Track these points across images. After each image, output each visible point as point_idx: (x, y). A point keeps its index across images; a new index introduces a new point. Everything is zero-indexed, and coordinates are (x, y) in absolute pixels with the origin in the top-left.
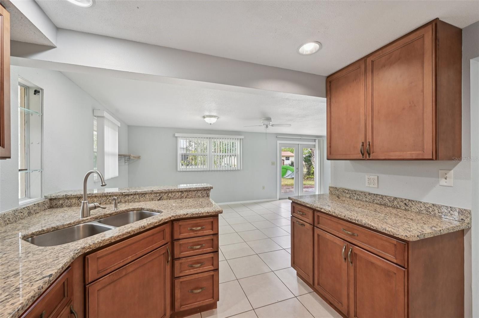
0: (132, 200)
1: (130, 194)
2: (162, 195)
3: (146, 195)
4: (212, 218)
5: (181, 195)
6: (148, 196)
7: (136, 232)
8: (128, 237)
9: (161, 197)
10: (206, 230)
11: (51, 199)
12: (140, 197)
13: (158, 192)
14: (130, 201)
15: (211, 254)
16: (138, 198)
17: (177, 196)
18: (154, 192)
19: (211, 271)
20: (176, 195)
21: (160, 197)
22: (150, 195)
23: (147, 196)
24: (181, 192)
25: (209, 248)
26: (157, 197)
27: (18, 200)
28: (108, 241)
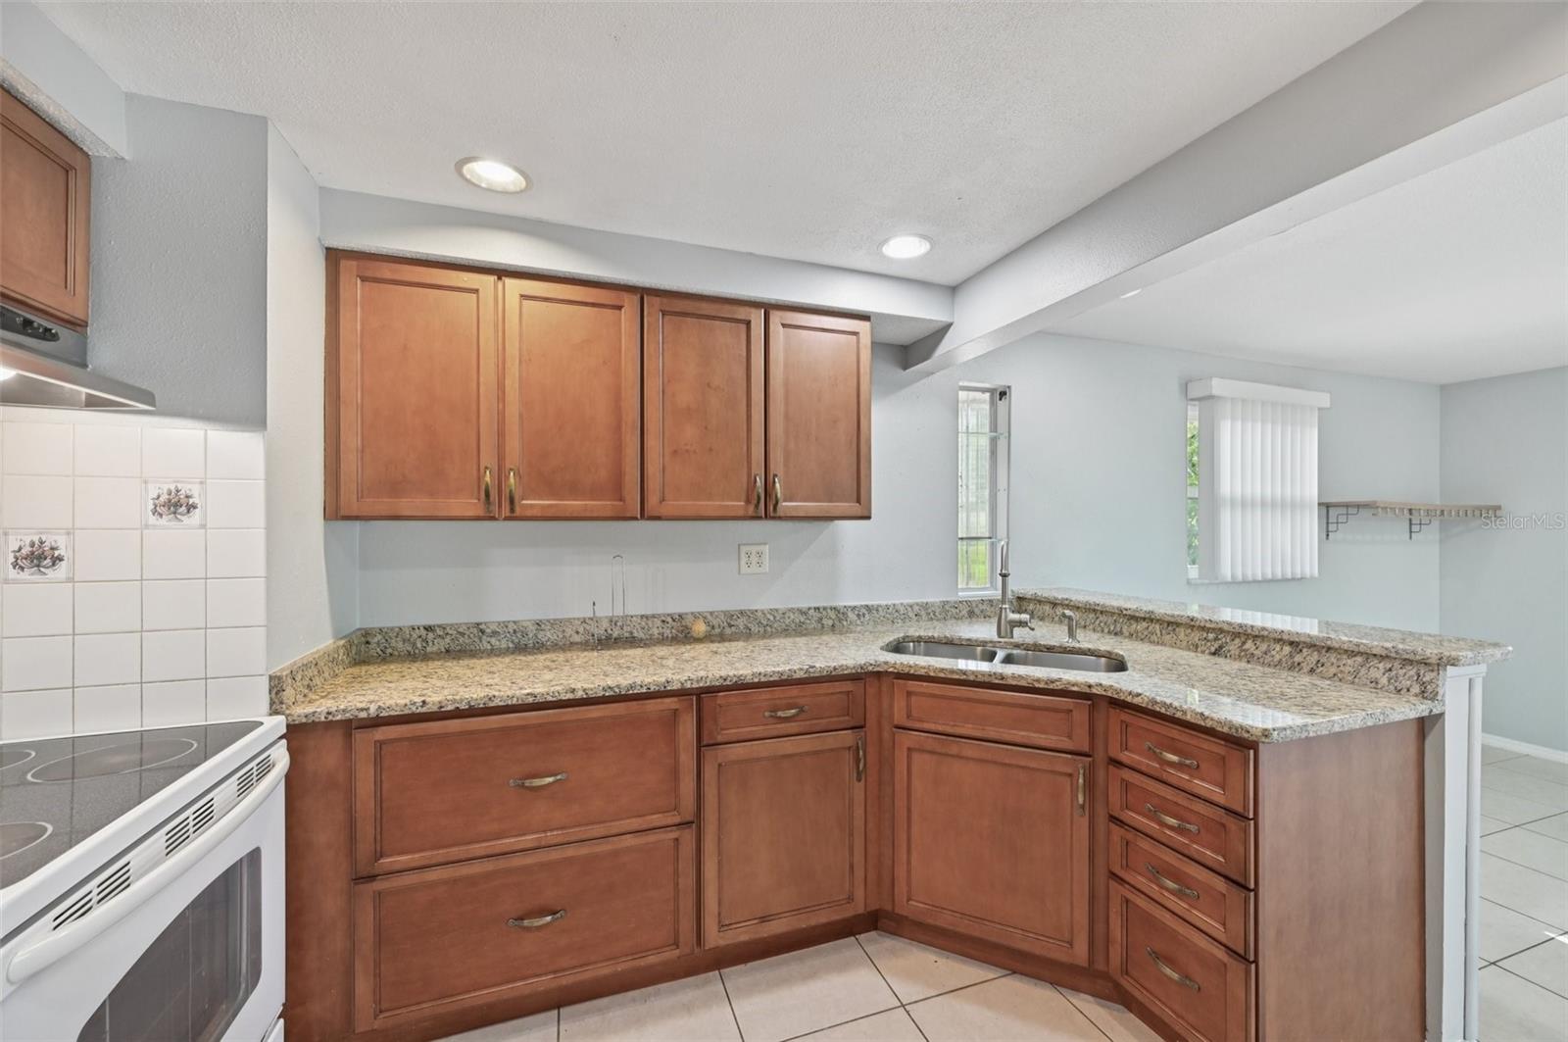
0: (1145, 633)
1: (1141, 618)
2: (1224, 640)
3: (1177, 630)
4: (1223, 742)
5: (1291, 656)
6: (1183, 634)
7: (980, 679)
8: (962, 680)
9: (1221, 647)
10: (1203, 780)
11: (1019, 598)
12: (1164, 632)
13: (1208, 625)
14: (1140, 634)
15: (1220, 878)
16: (1158, 632)
17: (1277, 657)
18: (1198, 623)
19: (1222, 947)
20: (1273, 653)
21: (1216, 646)
22: (1190, 631)
23: (1181, 631)
24: (1291, 643)
25: (1213, 852)
26: (1209, 644)
27: (957, 590)
28: (923, 671)
